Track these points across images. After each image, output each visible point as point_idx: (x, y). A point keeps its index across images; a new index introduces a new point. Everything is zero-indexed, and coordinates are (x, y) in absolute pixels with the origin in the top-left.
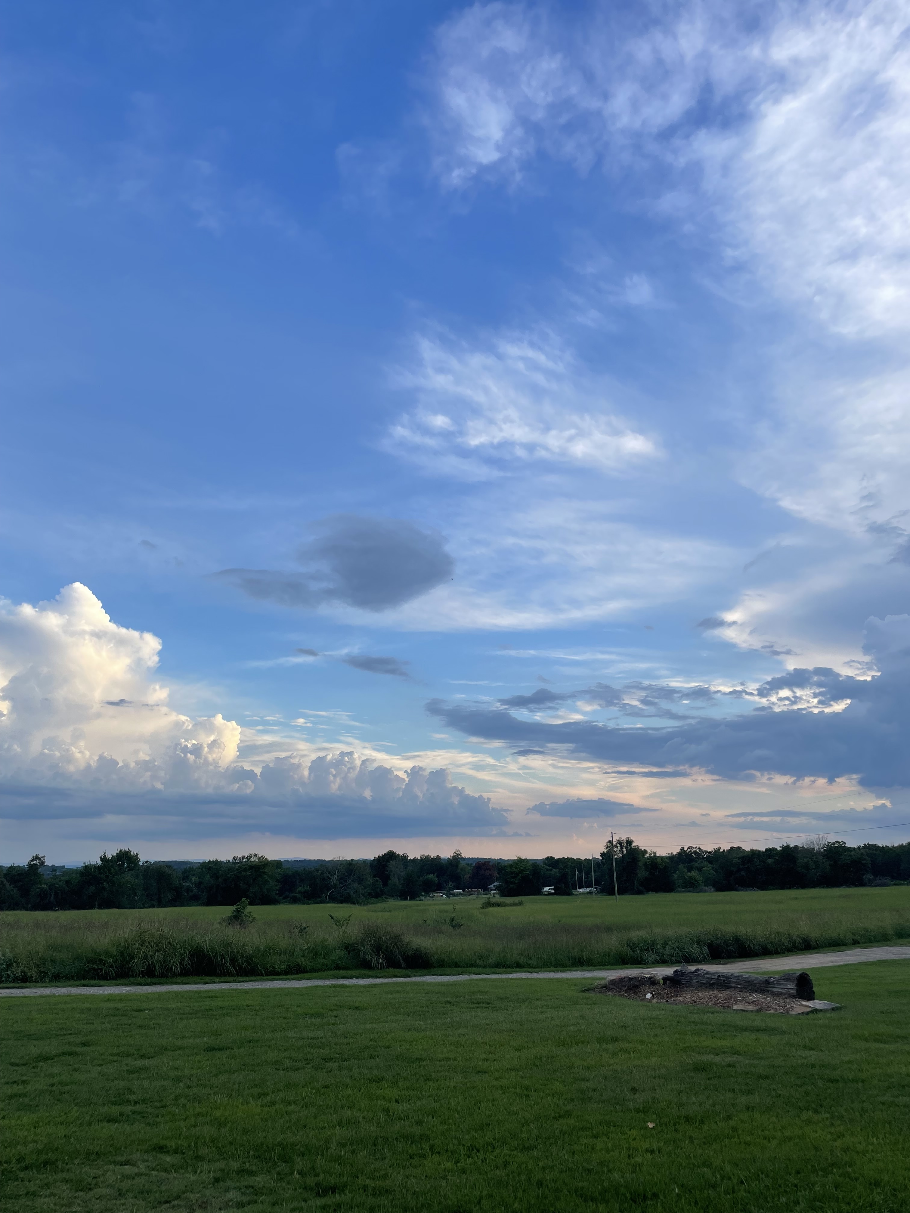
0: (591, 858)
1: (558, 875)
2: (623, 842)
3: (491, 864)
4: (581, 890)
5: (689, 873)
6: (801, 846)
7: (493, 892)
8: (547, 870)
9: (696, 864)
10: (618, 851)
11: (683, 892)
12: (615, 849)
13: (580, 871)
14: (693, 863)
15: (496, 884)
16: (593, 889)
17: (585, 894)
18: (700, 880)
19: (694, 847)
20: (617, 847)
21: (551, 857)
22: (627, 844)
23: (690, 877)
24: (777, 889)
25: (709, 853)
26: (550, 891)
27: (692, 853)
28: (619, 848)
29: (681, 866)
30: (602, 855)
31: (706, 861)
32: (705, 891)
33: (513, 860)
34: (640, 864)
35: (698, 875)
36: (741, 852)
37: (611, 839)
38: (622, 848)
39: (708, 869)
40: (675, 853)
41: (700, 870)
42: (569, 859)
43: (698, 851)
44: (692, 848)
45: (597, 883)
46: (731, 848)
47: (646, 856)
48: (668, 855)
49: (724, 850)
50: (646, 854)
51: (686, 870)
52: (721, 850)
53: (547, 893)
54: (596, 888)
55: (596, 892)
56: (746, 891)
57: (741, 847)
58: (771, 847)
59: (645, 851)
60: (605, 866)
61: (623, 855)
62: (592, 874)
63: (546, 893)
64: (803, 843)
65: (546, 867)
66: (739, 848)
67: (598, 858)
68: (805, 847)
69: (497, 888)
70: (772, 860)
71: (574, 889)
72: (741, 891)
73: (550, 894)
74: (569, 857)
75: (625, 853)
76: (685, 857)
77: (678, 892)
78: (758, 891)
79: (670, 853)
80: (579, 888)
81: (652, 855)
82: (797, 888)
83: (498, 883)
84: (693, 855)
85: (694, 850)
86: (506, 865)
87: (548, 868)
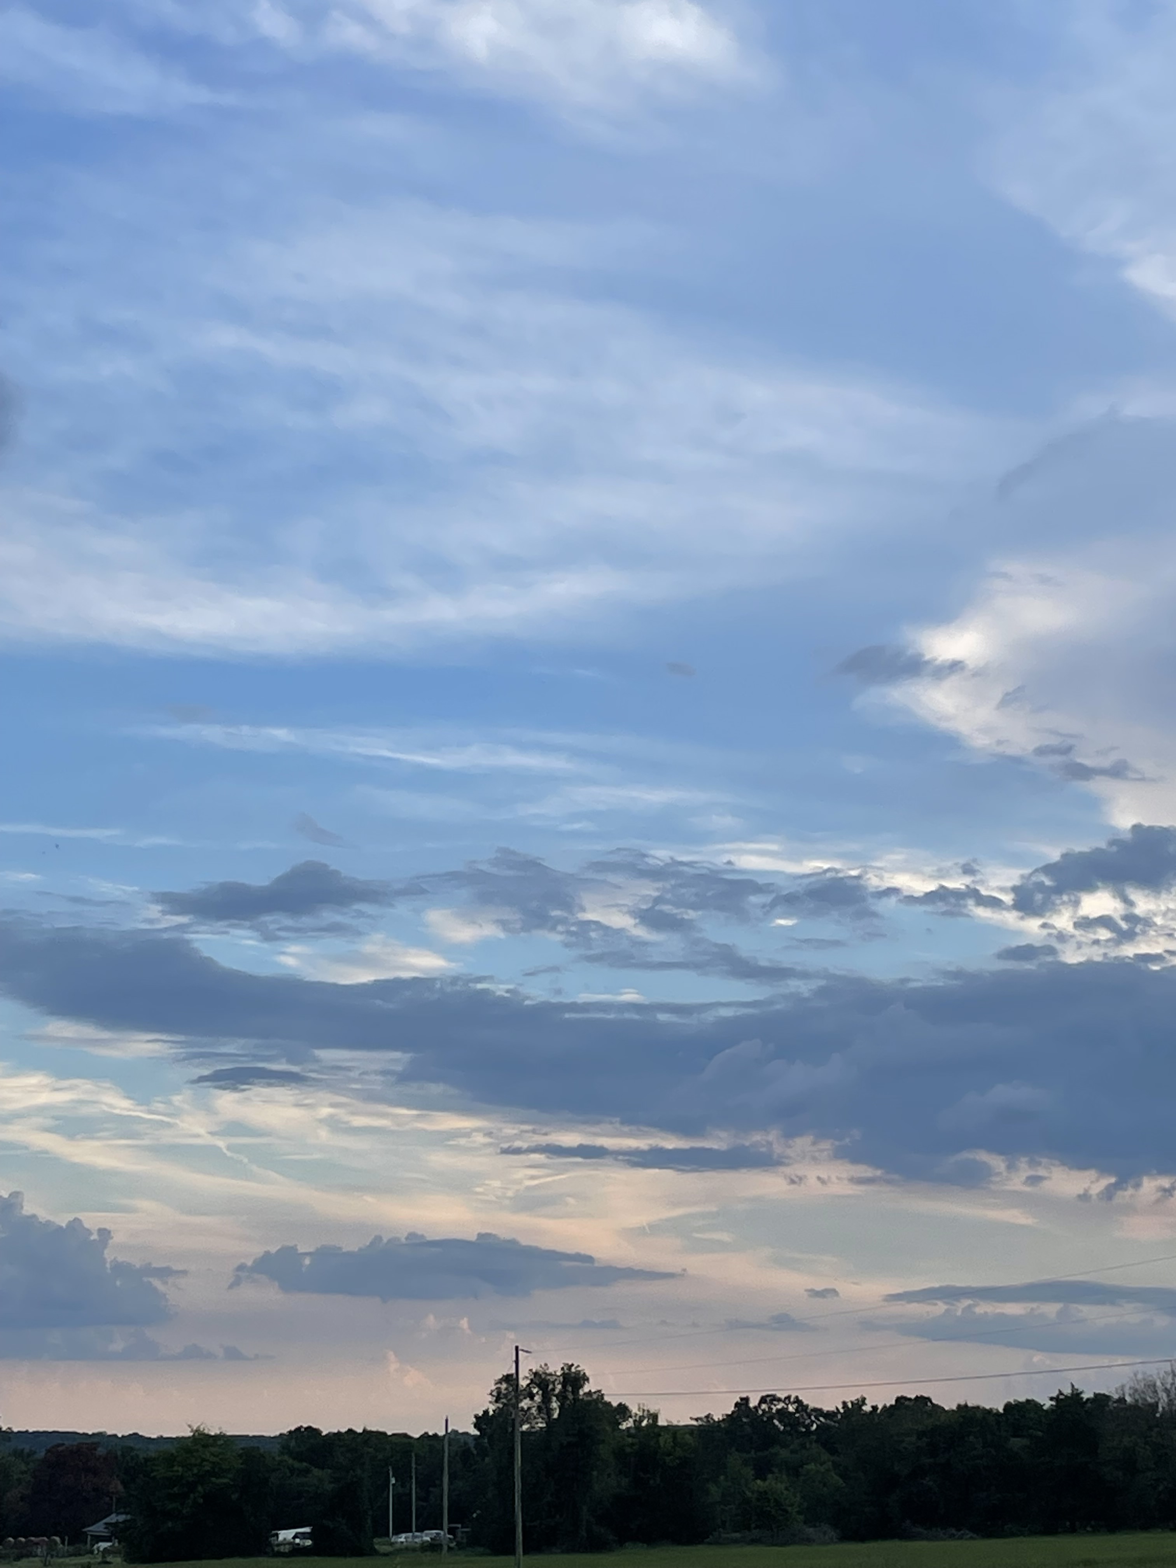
0: (442, 1433)
1: (329, 1487)
2: (552, 1379)
3: (101, 1451)
4: (402, 1538)
5: (759, 1482)
6: (1116, 1397)
7: (103, 1545)
8: (292, 1470)
9: (784, 1453)
10: (534, 1411)
11: (735, 1541)
12: (525, 1404)
13: (403, 1476)
14: (776, 1449)
15: (113, 1518)
16: (443, 1534)
17: (414, 1550)
18: (792, 1505)
19: (782, 1395)
20: (532, 1396)
21: (309, 1428)
22: (564, 1386)
23: (763, 1495)
24: (1033, 1533)
25: (829, 1415)
26: (297, 1541)
27: (771, 1418)
28: (538, 1399)
29: (734, 1459)
30: (481, 1421)
31: (816, 1441)
32: (808, 1541)
33: (177, 1439)
34: (604, 1451)
35: (786, 1489)
36: (930, 1415)
37: (513, 1371)
38: (546, 1399)
39: (822, 1469)
40: (717, 1417)
41: (794, 1470)
42: (371, 1438)
43: (791, 1409)
44: (774, 1399)
45: (459, 1514)
46: (898, 1400)
47: (624, 1426)
48: (694, 1423)
49: (875, 1408)
50: (625, 1419)
51: (749, 1472)
52: (867, 1408)
53: (287, 1549)
54: (451, 1531)
55: (453, 1545)
56: (935, 1538)
57: (929, 1399)
58: (1022, 1399)
59: (623, 1410)
60: (487, 1460)
61: (550, 1422)
62: (441, 1485)
63: (282, 1549)
64: (1123, 1387)
65: (290, 1461)
66: (923, 1400)
67: (467, 1434)
68: (1128, 1399)
69: (115, 1532)
70: (1025, 1441)
71: (380, 1536)
72: (923, 1539)
73: (296, 1551)
74: (369, 1429)
75: (556, 1416)
76: (748, 1429)
77: (717, 1543)
78: (971, 1538)
79: (703, 1415)
80: (397, 1532)
81: (644, 1423)
82: (1096, 1530)
83: (122, 1518)
84: (776, 1422)
85: (780, 1406)
86: (153, 1455)
87: (297, 1465)
